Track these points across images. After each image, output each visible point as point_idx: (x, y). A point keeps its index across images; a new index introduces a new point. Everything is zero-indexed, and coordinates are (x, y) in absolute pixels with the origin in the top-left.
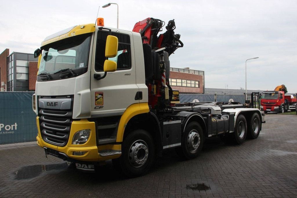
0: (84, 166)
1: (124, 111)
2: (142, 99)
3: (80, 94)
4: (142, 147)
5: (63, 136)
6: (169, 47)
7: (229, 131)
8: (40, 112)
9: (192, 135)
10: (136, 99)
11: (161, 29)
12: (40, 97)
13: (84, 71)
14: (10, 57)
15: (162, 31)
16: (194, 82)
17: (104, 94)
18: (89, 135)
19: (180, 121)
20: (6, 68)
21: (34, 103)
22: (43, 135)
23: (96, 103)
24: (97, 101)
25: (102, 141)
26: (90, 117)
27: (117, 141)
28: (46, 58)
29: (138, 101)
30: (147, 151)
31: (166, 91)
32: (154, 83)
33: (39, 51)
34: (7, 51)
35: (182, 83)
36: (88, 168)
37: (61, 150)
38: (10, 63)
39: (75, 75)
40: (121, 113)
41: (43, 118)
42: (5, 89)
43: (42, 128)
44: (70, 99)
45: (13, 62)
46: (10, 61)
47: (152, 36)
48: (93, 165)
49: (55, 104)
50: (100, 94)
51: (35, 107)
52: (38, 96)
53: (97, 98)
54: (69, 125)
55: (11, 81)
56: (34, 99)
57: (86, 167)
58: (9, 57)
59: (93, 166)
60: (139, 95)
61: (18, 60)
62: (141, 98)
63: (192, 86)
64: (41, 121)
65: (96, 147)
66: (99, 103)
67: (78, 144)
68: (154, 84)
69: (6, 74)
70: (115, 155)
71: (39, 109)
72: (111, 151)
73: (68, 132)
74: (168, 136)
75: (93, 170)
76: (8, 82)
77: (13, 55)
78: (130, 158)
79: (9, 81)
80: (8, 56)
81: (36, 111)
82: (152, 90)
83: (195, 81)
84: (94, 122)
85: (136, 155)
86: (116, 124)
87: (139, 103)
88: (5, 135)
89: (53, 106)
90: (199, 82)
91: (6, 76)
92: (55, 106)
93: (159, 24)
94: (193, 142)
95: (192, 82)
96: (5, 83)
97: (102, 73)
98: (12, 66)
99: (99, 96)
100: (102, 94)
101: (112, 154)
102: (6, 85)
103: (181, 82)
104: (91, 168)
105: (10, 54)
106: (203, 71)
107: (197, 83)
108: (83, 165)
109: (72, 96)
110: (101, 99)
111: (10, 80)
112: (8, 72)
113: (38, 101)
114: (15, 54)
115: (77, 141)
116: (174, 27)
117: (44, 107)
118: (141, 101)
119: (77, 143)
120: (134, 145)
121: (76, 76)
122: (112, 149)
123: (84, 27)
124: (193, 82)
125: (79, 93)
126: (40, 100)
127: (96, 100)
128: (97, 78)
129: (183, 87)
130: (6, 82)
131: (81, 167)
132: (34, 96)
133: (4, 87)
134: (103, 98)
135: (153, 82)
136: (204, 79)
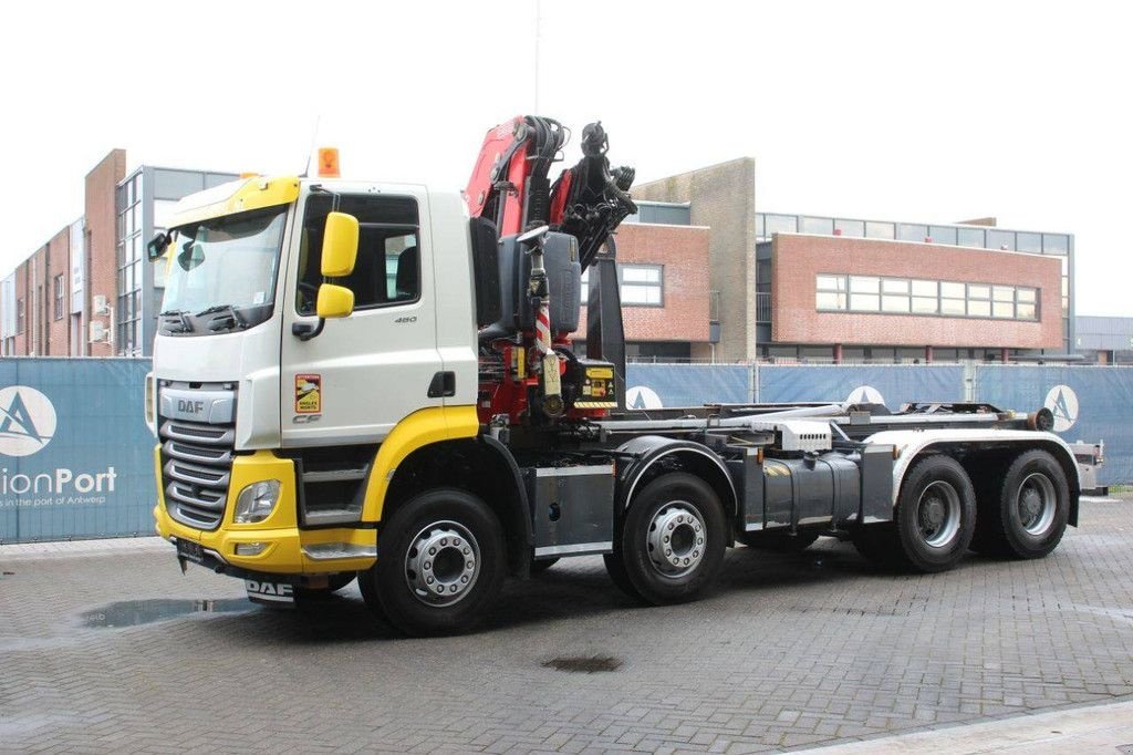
0: (267, 588)
1: (388, 432)
2: (452, 395)
3: (250, 381)
4: (450, 544)
5: (216, 499)
6: (588, 216)
7: (860, 518)
8: (163, 428)
9: (669, 519)
10: (430, 395)
11: (558, 155)
12: (163, 383)
13: (263, 314)
14: (130, 185)
15: (562, 160)
16: (1012, 294)
17: (322, 383)
18: (276, 497)
19: (609, 469)
20: (114, 238)
21: (150, 401)
22: (169, 499)
23: (299, 406)
24: (301, 400)
25: (313, 516)
26: (278, 446)
27: (364, 520)
28: (186, 259)
29: (438, 401)
30: (470, 557)
31: (547, 368)
32: (518, 340)
33: (163, 240)
34: (116, 159)
35: (939, 298)
36: (277, 595)
37: (210, 541)
38: (129, 213)
39: (241, 326)
40: (380, 436)
41: (170, 448)
42: (108, 327)
43: (167, 480)
44: (230, 394)
45: (139, 208)
46: (130, 204)
47: (529, 179)
48: (290, 586)
49: (198, 406)
50: (309, 381)
51: (150, 414)
52: (159, 381)
53: (300, 393)
54: (227, 467)
55: (134, 293)
56: (150, 389)
57: (272, 591)
58: (126, 184)
59: (289, 588)
60: (443, 384)
61: (159, 199)
62: (449, 393)
63: (997, 314)
64: (166, 458)
65: (295, 532)
66: (306, 406)
67: (249, 523)
68: (518, 345)
69: (112, 262)
70: (358, 557)
71: (162, 420)
72: (347, 547)
73: (224, 490)
74: (556, 515)
75: (291, 599)
76: (120, 298)
77: (140, 179)
78: (412, 574)
79: (123, 294)
80: (121, 183)
81: (153, 426)
82: (513, 365)
83: (1017, 287)
84: (290, 461)
85: (427, 565)
86: (365, 470)
87: (444, 406)
88: (75, 508)
89: (192, 411)
90: (1038, 290)
91: (111, 270)
92: (196, 411)
93: (549, 141)
94: (667, 546)
95: (995, 293)
96: (108, 302)
97: (313, 320)
98: (137, 229)
99: (307, 386)
100: (317, 382)
101: (345, 555)
102: (112, 309)
103: (936, 295)
104: (286, 595)
105: (129, 173)
106: (1068, 236)
107: (1029, 295)
108: (264, 585)
109: (234, 386)
110: (315, 393)
111: (129, 289)
112: (119, 250)
113: (158, 396)
114: (151, 173)
115: (247, 512)
116: (605, 144)
117: (173, 416)
118: (448, 401)
119: (246, 519)
120: (427, 535)
121: (244, 328)
122: (352, 542)
123: (267, 187)
124: (1003, 293)
125: (248, 377)
126: (164, 391)
127: (299, 397)
128: (303, 333)
129: (947, 317)
130: (113, 300)
131: (259, 592)
132: (150, 379)
133: (105, 317)
134: (319, 391)
135: (516, 337)
136: (1070, 277)
